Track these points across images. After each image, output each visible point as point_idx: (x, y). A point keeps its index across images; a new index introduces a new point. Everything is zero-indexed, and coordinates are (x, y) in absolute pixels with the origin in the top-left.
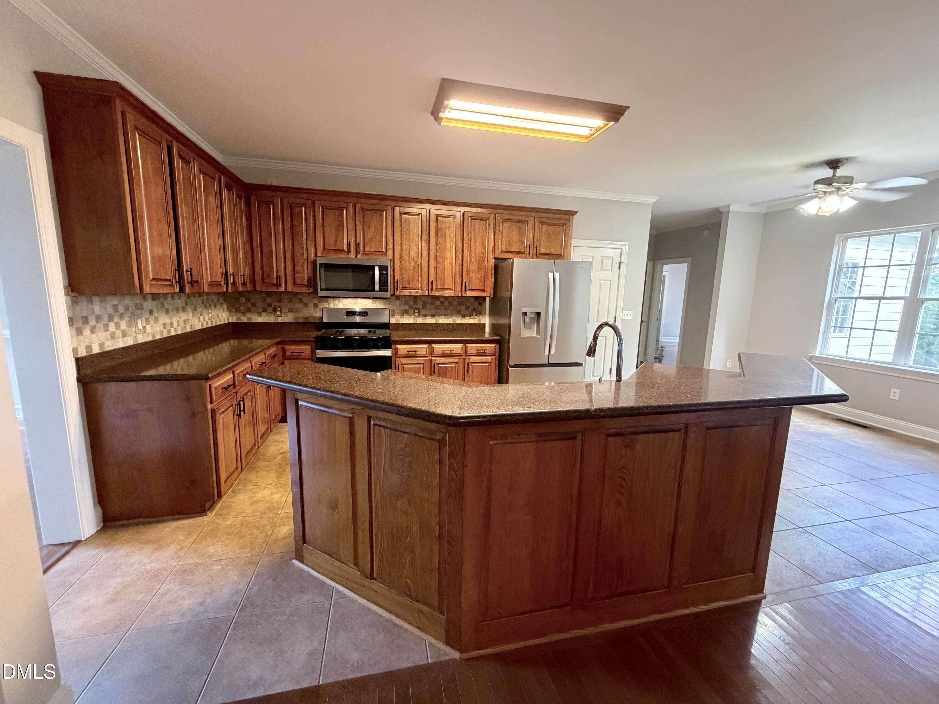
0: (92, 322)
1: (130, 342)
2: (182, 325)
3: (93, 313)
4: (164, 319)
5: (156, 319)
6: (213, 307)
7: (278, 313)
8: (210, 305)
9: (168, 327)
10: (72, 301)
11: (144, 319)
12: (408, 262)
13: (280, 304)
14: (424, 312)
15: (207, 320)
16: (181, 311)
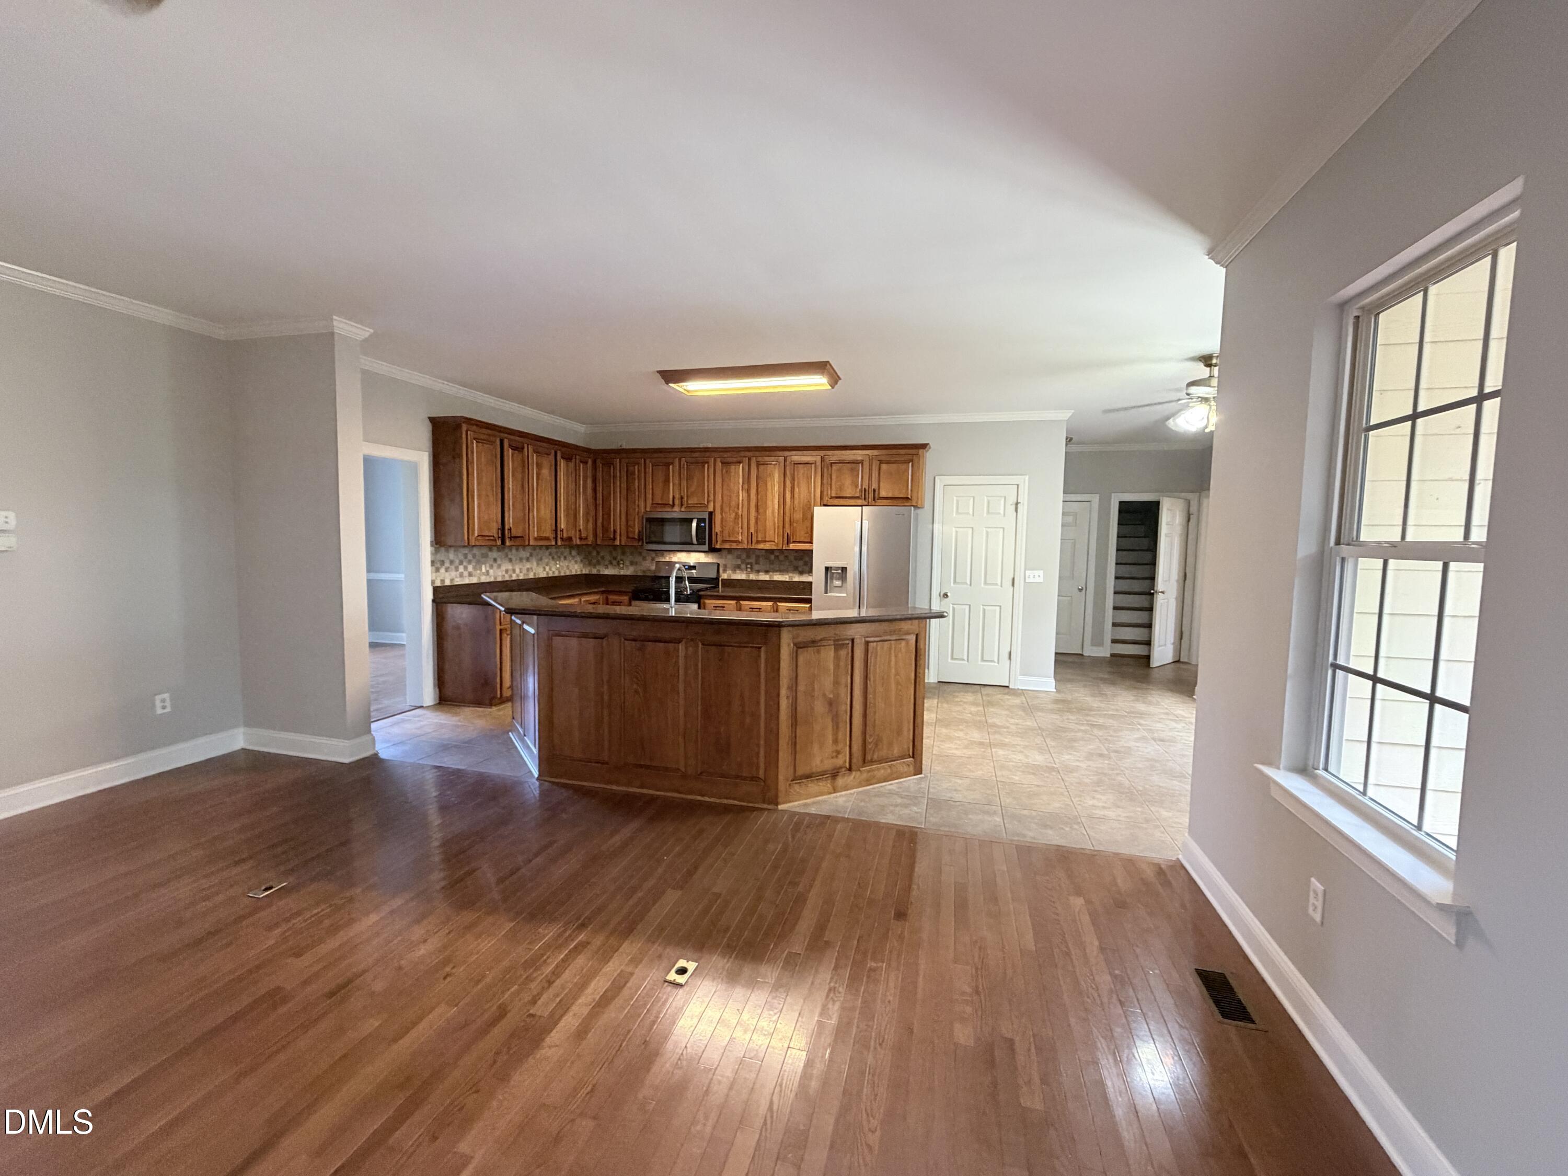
0: (447, 564)
1: (474, 580)
2: (524, 571)
3: (448, 558)
4: (507, 566)
5: (499, 566)
6: (562, 559)
7: (621, 566)
8: (559, 557)
9: (510, 572)
10: (436, 551)
11: (488, 565)
12: (728, 514)
13: (622, 557)
14: (756, 567)
15: (553, 569)
16: (524, 561)
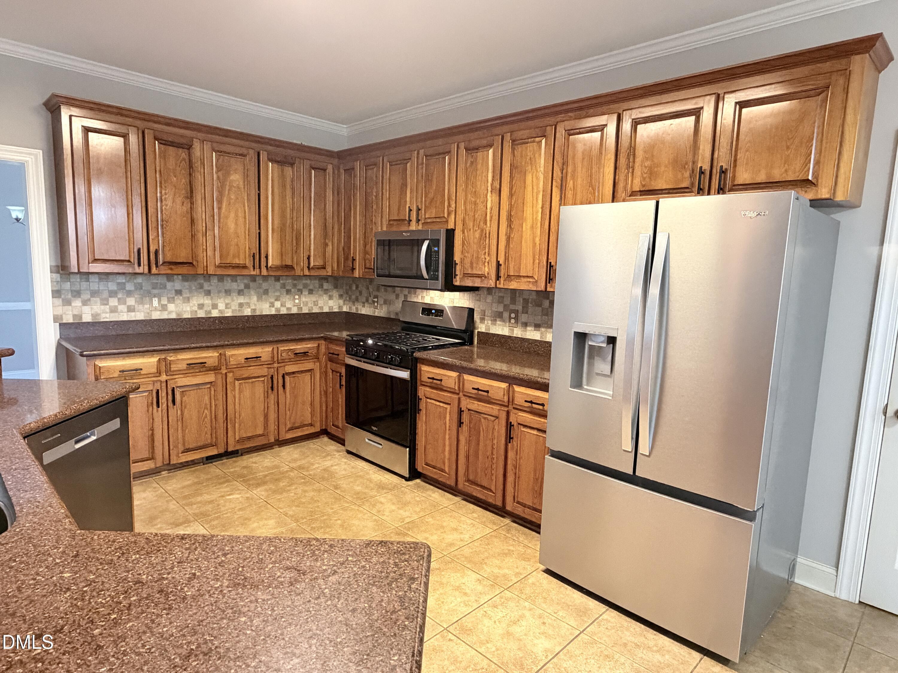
0: (85, 296)
1: (139, 316)
2: (235, 307)
5: (186, 300)
6: (305, 293)
8: (300, 291)
9: (207, 307)
11: (164, 298)
12: (472, 230)
13: (378, 294)
14: (524, 318)
15: (289, 306)
16: (234, 294)
